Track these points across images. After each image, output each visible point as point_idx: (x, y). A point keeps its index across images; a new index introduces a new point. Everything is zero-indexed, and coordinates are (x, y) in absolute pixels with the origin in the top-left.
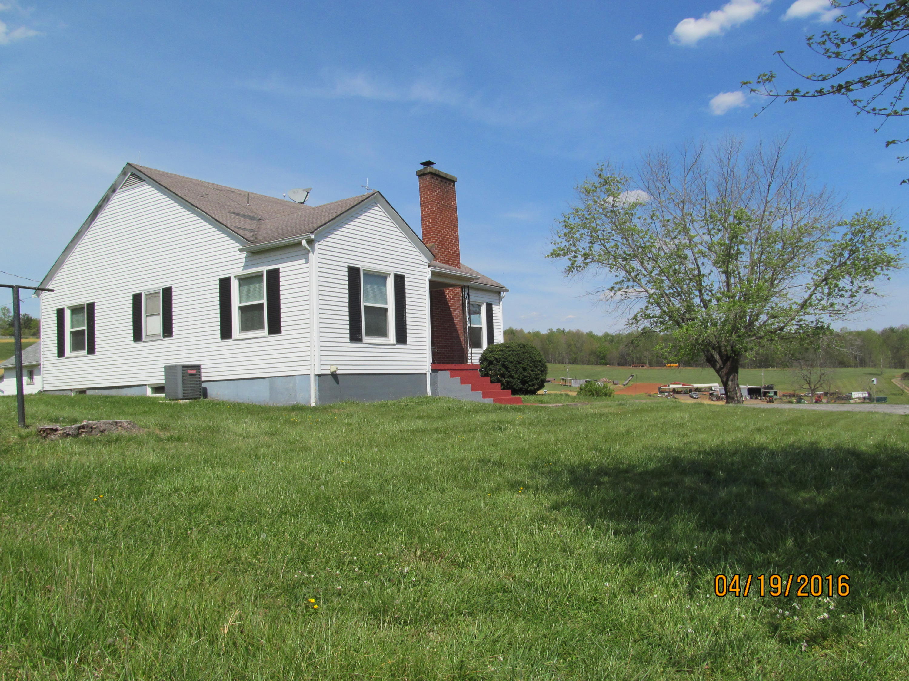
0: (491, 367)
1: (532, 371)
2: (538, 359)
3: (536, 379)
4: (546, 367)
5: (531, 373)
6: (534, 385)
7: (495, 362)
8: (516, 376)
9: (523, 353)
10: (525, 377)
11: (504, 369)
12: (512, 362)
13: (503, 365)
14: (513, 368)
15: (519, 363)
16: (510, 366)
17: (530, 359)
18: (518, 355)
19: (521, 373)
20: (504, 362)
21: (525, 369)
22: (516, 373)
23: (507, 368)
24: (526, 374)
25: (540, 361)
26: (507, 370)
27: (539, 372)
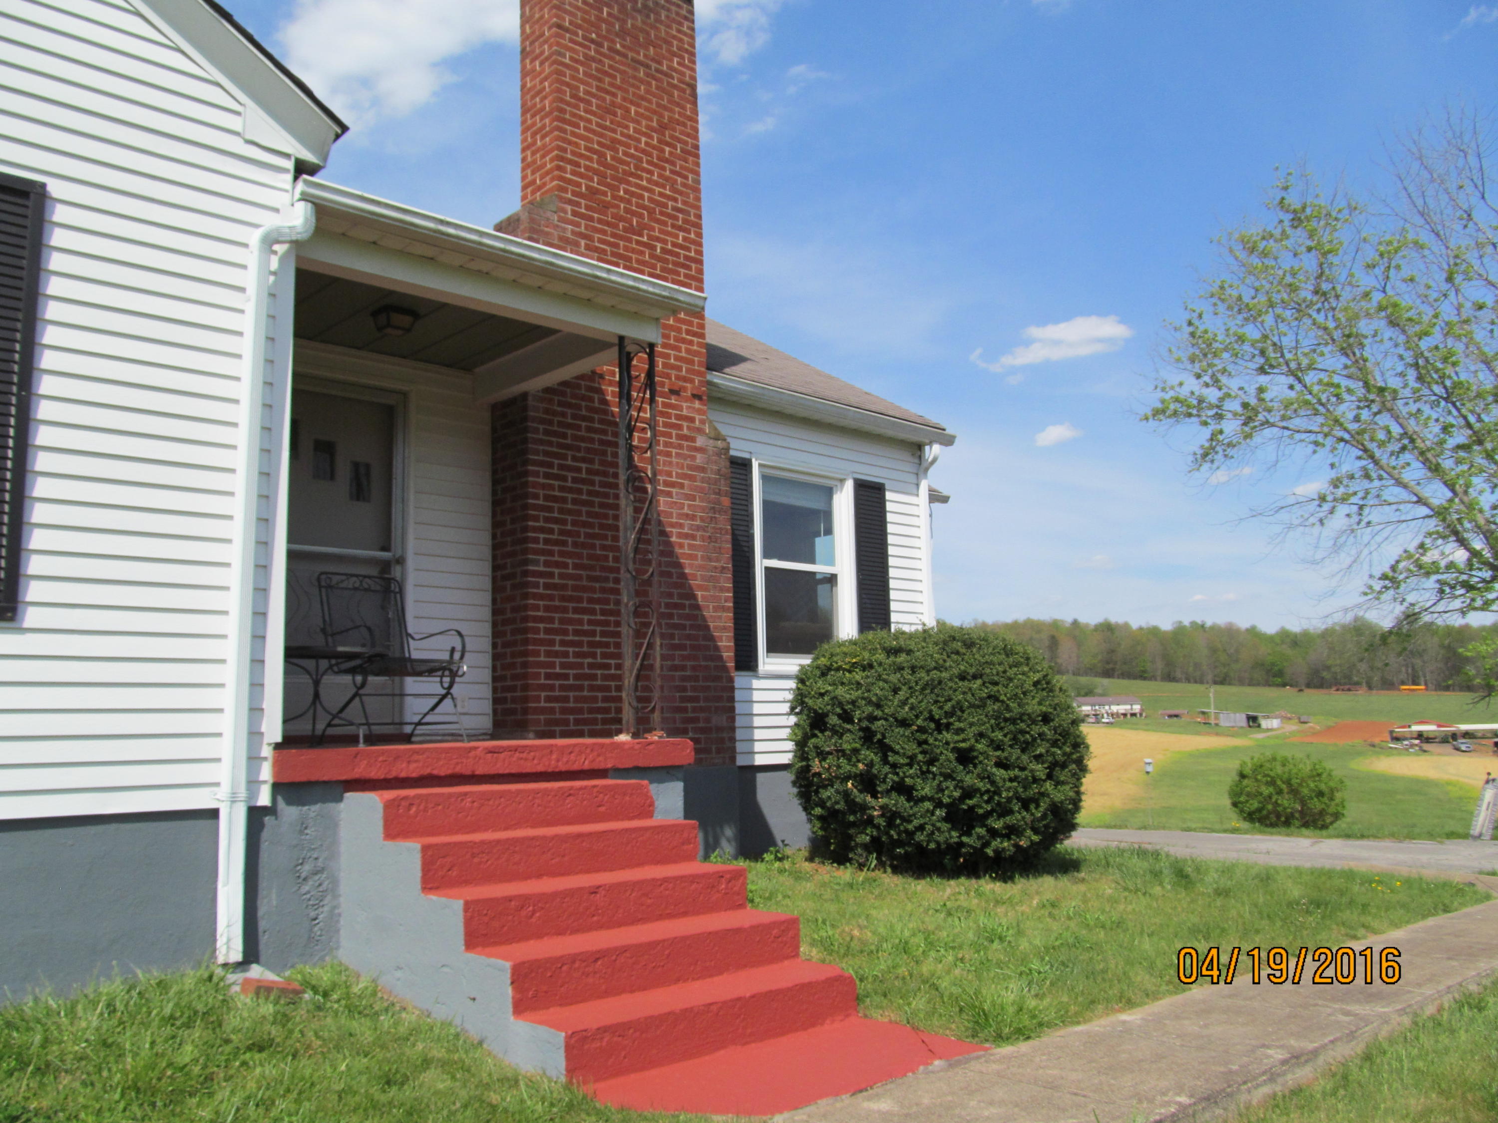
0: (821, 740)
1: (1000, 764)
2: (1033, 706)
3: (1025, 804)
4: (1079, 745)
5: (1000, 773)
6: (1012, 831)
7: (833, 720)
8: (926, 789)
9: (962, 677)
10: (968, 793)
11: (868, 754)
12: (904, 723)
13: (868, 736)
14: (912, 748)
15: (939, 727)
16: (900, 740)
17: (992, 707)
18: (931, 686)
19: (948, 777)
20: (872, 718)
21: (965, 757)
22: (924, 774)
23: (884, 749)
24: (970, 780)
25: (1046, 719)
26: (885, 761)
27: (1040, 770)
